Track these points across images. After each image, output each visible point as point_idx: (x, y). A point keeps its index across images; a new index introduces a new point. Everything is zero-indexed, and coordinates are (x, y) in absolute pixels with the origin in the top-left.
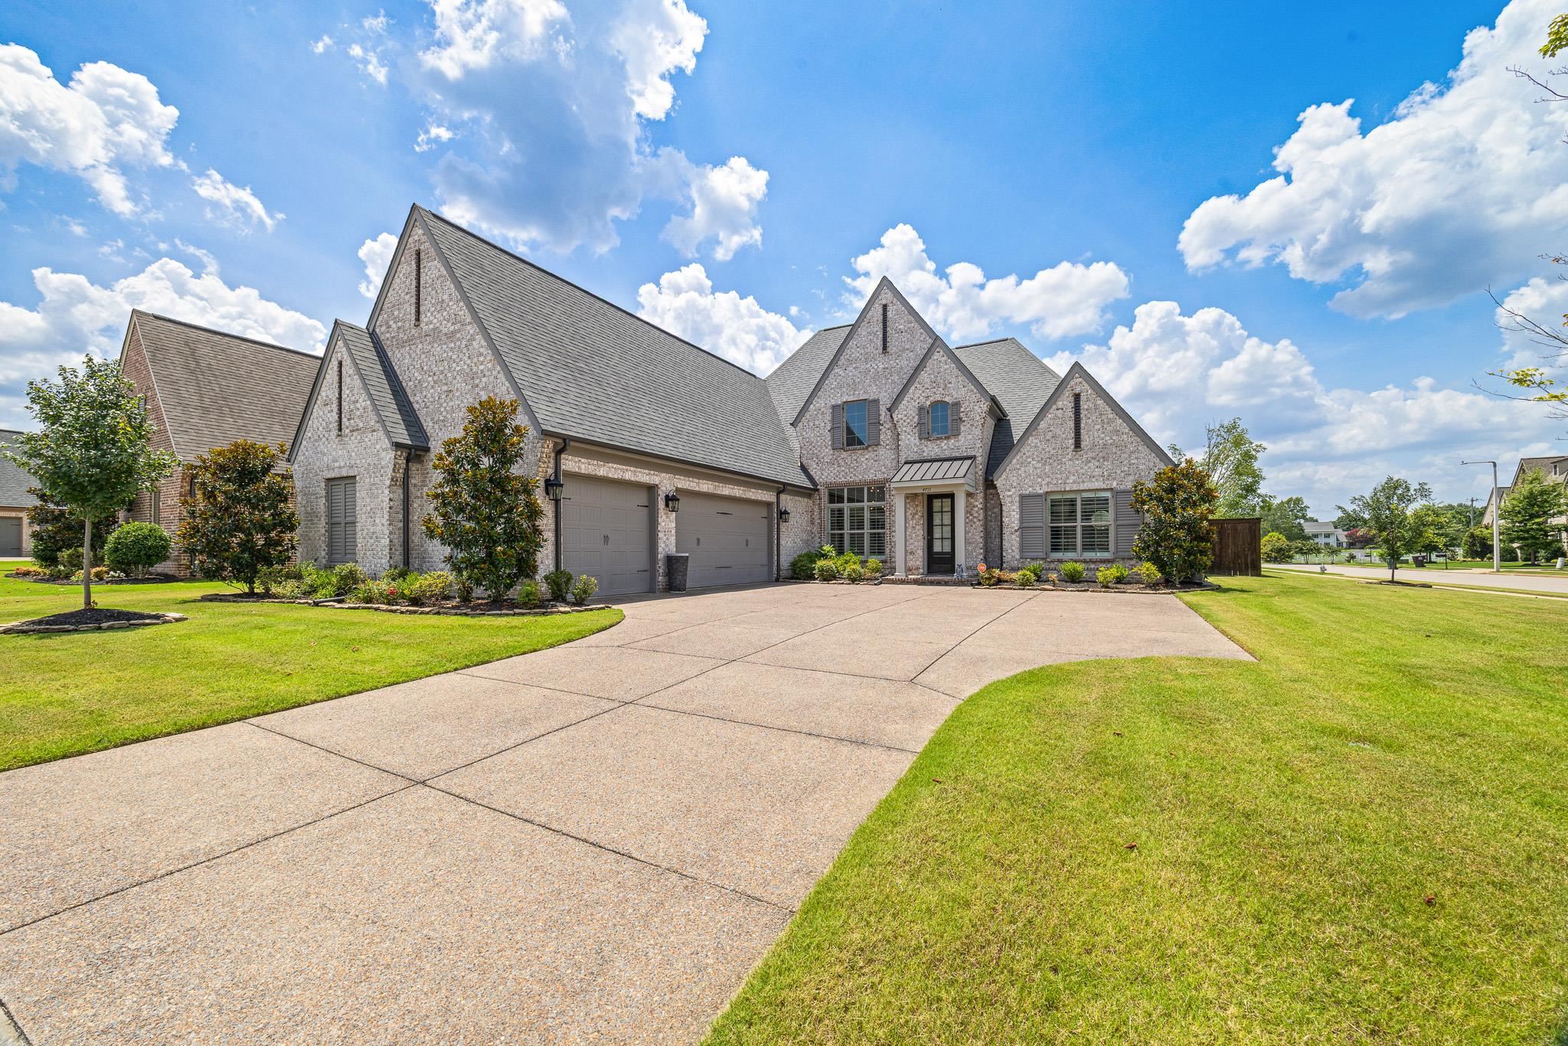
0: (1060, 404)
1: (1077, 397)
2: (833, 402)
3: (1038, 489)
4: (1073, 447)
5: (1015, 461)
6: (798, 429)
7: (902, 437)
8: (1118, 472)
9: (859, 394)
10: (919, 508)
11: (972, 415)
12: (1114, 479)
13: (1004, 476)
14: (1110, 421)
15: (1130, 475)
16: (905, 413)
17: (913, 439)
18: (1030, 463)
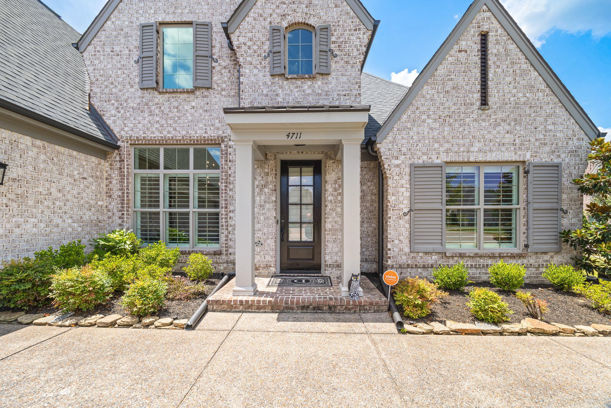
0: (463, 44)
1: (484, 37)
2: (143, 21)
3: (434, 157)
4: (478, 103)
5: (405, 117)
6: (85, 54)
7: (246, 70)
8: (533, 140)
9: (182, 13)
10: (270, 178)
11: (347, 48)
12: (528, 149)
13: (390, 138)
14: (524, 73)
15: (545, 144)
16: (250, 35)
17: (261, 75)
18: (424, 121)
